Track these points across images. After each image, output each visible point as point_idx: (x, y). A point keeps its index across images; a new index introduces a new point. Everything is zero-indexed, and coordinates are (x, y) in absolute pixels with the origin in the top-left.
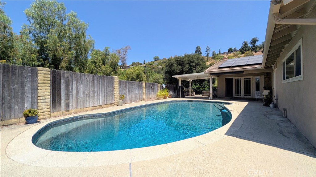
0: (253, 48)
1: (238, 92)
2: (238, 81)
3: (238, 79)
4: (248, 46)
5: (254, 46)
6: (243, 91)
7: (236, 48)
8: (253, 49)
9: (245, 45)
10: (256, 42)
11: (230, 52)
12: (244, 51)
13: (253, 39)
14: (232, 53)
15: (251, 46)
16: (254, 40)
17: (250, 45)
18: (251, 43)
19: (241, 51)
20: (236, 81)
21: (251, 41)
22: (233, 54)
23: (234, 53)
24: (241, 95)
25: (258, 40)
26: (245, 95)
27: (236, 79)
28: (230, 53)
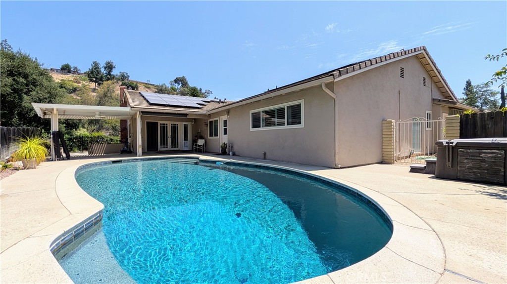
0: (109, 76)
1: (164, 143)
2: (164, 127)
3: (163, 124)
4: (101, 71)
5: (109, 74)
6: (169, 140)
7: (79, 68)
8: (108, 78)
9: (96, 69)
10: (112, 69)
11: (66, 71)
12: (94, 78)
13: (109, 63)
14: (71, 75)
15: (106, 73)
16: (109, 65)
17: (103, 71)
18: (105, 68)
19: (88, 76)
20: (161, 127)
21: (105, 66)
22: (73, 78)
23: (74, 75)
24: (167, 147)
25: (114, 67)
26: (172, 147)
27: (161, 124)
28: (65, 74)
